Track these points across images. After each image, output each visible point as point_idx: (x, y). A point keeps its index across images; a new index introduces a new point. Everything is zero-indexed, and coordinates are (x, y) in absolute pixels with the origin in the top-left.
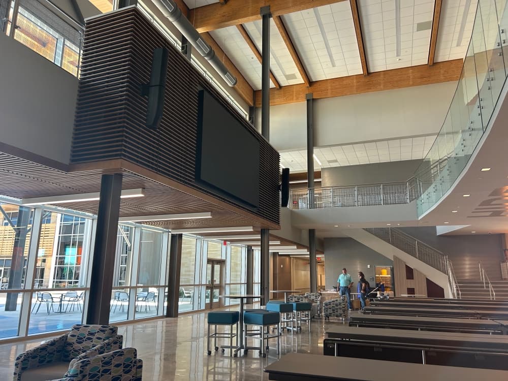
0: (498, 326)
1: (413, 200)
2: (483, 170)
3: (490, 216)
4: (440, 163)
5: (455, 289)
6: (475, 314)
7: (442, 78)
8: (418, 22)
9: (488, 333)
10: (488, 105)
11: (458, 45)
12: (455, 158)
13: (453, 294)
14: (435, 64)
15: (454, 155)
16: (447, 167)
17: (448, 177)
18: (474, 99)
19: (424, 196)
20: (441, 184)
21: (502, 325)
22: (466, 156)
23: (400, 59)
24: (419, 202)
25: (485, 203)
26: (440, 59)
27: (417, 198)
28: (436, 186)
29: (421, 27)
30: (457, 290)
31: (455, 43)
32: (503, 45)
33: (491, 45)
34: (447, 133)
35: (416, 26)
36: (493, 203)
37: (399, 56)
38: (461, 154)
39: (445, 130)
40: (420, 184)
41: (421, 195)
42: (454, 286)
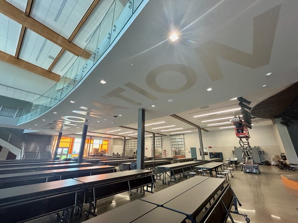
0: (38, 168)
1: (17, 117)
2: (54, 113)
3: (50, 129)
4: (37, 106)
5: (23, 156)
6: (29, 165)
7: (51, 78)
8: (50, 55)
9: (33, 171)
10: (65, 93)
11: (61, 71)
12: (45, 106)
13: (21, 158)
14: (50, 72)
15: (45, 105)
16: (40, 108)
17: (39, 112)
18: (60, 90)
19: (24, 116)
20: (35, 114)
21: (40, 168)
22: (50, 107)
23: (36, 62)
24: (20, 118)
25: (51, 124)
26: (53, 71)
27: (20, 116)
28: (32, 114)
29: (50, 57)
30: (24, 156)
31: (60, 70)
32: (76, 79)
33: (72, 77)
34: (45, 97)
35: (48, 56)
36: (53, 124)
37: (37, 61)
38: (48, 106)
39: (45, 95)
40: (24, 111)
41: (22, 116)
42: (23, 154)
